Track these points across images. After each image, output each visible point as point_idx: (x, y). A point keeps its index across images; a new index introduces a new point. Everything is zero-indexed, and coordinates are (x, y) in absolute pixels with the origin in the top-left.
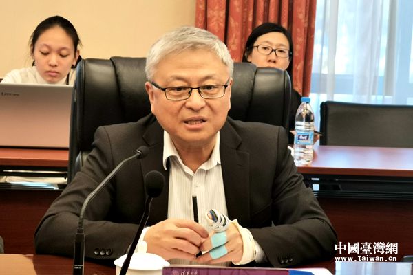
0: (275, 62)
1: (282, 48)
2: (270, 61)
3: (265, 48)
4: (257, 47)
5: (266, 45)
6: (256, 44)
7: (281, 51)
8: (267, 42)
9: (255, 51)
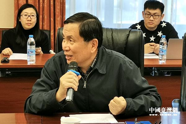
0: (30, 21)
1: (33, 14)
2: (28, 20)
3: (26, 15)
4: (22, 15)
5: (26, 14)
6: (21, 14)
7: (33, 16)
8: (26, 13)
9: (21, 17)
